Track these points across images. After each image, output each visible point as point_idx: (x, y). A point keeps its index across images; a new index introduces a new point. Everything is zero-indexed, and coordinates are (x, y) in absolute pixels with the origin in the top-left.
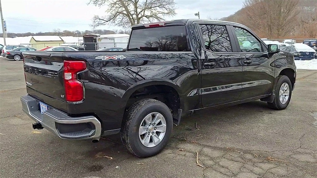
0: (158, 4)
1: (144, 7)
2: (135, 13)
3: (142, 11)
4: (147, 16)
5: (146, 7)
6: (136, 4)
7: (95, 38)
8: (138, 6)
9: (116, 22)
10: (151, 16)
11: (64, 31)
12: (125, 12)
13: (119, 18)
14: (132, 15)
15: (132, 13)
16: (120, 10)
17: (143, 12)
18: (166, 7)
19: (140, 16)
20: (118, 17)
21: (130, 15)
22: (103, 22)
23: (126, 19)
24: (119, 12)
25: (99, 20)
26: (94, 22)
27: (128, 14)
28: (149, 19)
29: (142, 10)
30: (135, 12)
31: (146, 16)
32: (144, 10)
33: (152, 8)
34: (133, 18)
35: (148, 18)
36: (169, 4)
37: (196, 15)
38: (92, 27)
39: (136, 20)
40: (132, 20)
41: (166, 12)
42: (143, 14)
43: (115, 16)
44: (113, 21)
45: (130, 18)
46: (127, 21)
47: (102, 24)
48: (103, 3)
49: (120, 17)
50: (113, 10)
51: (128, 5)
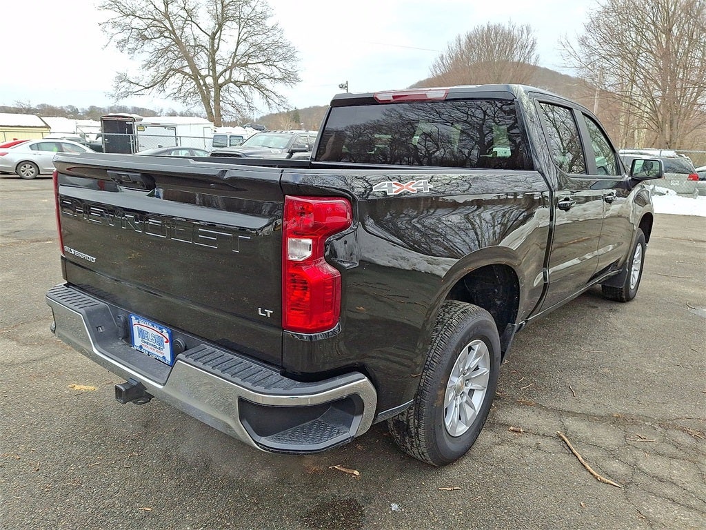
0: (263, 59)
1: (231, 62)
2: (211, 74)
3: (225, 71)
4: (237, 81)
5: (235, 61)
6: (214, 55)
7: (129, 123)
8: (217, 58)
9: (168, 91)
10: (247, 83)
11: (38, 106)
12: (188, 70)
13: (175, 82)
14: (204, 78)
15: (204, 73)
16: (177, 65)
17: (228, 72)
18: (280, 64)
19: (221, 80)
20: (172, 80)
21: (199, 78)
22: (138, 88)
23: (191, 85)
24: (173, 70)
25: (127, 85)
26: (117, 87)
27: (196, 75)
28: (241, 88)
29: (225, 68)
30: (211, 72)
31: (235, 83)
32: (230, 68)
33: (249, 66)
34: (205, 84)
35: (239, 87)
36: (285, 59)
37: (342, 87)
38: (113, 100)
39: (213, 89)
40: (204, 88)
41: (279, 75)
42: (227, 77)
43: (165, 78)
44: (161, 89)
45: (200, 84)
46: (191, 90)
47: (135, 93)
48: (139, 47)
49: (177, 81)
50: (160, 63)
51: (194, 56)
